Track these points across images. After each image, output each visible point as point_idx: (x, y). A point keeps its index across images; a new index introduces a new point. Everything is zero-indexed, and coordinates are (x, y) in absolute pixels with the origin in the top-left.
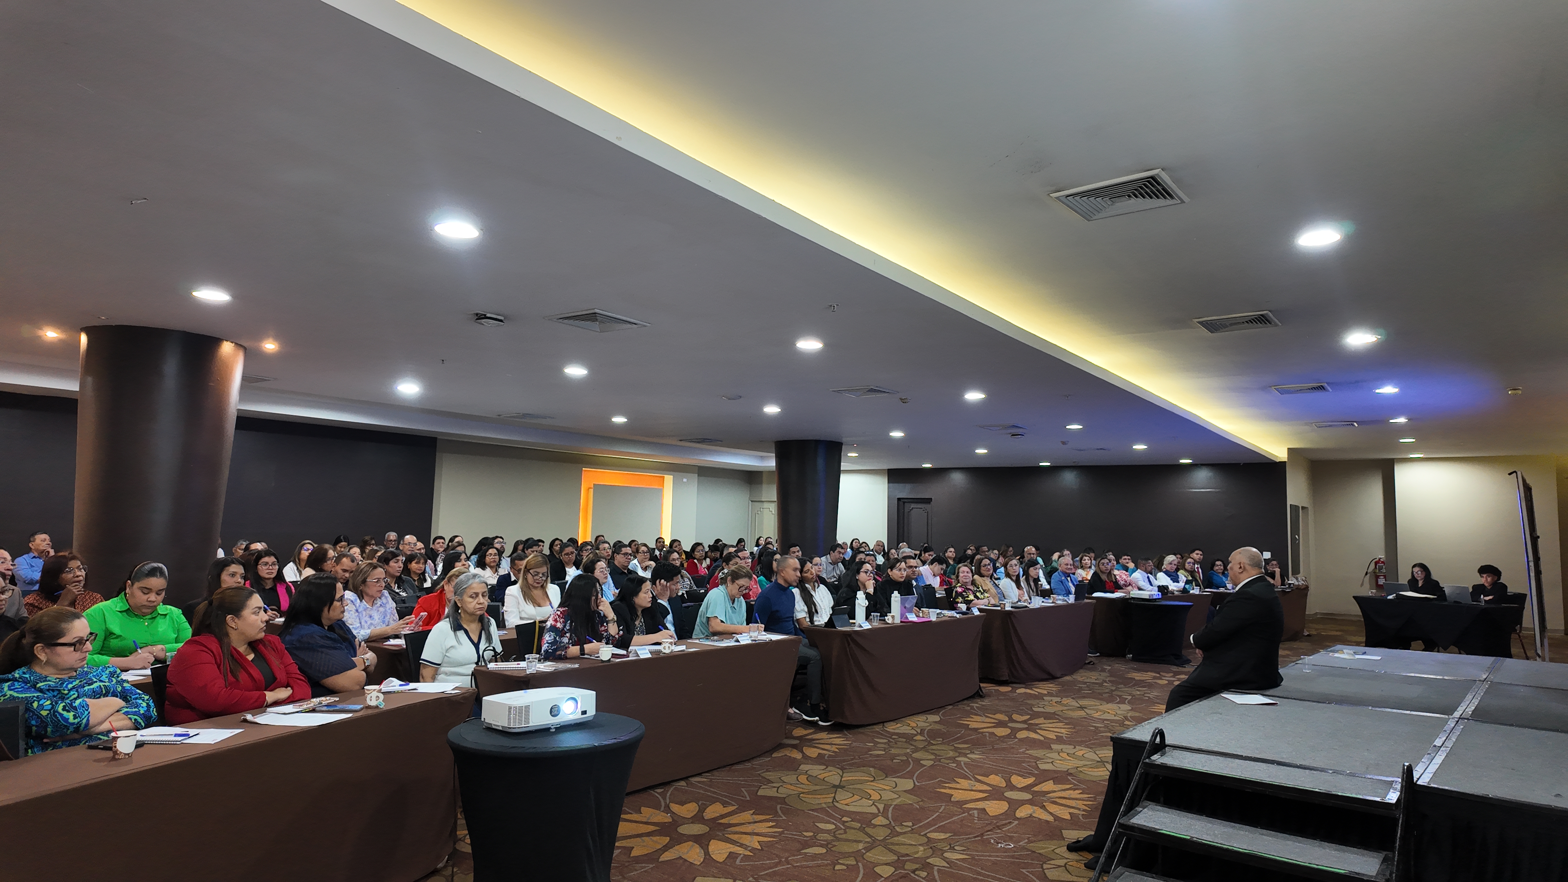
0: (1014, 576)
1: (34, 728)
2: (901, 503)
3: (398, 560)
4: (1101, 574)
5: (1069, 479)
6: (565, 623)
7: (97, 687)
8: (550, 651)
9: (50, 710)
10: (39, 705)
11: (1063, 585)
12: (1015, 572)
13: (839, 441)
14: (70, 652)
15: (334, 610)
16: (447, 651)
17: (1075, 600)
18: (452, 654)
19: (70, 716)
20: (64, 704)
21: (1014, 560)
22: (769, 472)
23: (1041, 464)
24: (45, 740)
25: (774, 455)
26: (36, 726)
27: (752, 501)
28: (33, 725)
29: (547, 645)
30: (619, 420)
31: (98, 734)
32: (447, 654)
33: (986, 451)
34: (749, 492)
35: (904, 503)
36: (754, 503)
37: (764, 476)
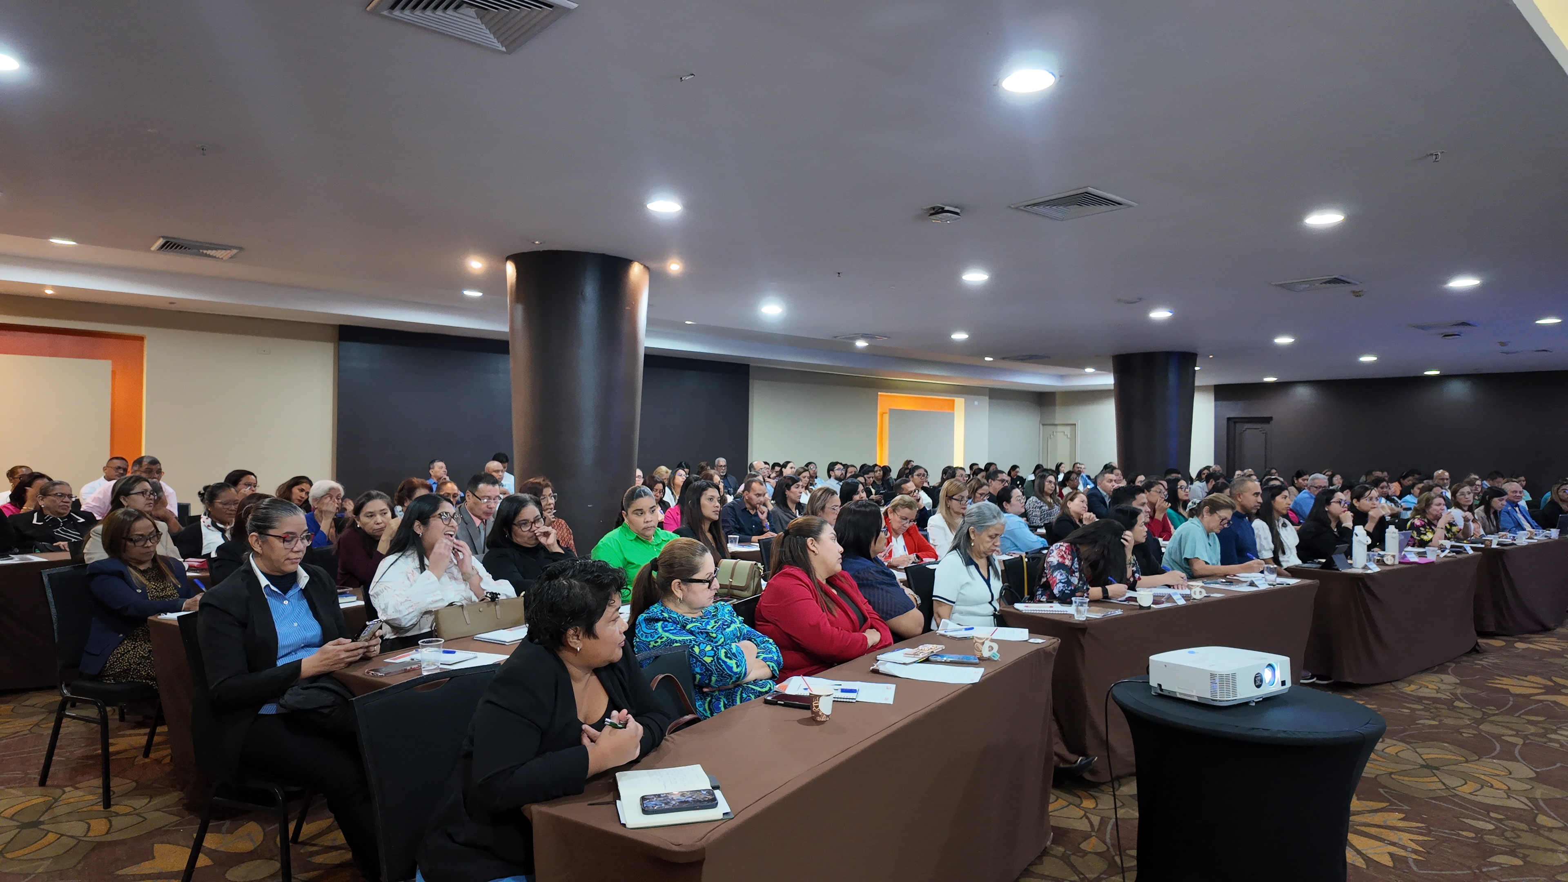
0: (1465, 506)
1: (698, 677)
2: (1232, 423)
3: (799, 485)
4: (1560, 503)
5: (1458, 390)
6: (1073, 560)
7: (735, 629)
8: (1066, 592)
9: (713, 657)
10: (701, 651)
11: (1510, 517)
12: (1469, 501)
13: (1192, 351)
14: (703, 590)
15: (880, 542)
16: (962, 587)
17: (1559, 535)
18: (966, 591)
19: (732, 663)
20: (724, 650)
21: (1466, 488)
23: (1427, 373)
24: (705, 690)
25: (1113, 371)
26: (701, 674)
27: (1043, 425)
28: (698, 673)
29: (1061, 585)
30: (960, 336)
31: (747, 683)
32: (962, 591)
33: (1375, 359)
34: (1040, 415)
35: (1235, 423)
36: (1045, 427)
37: (1058, 397)
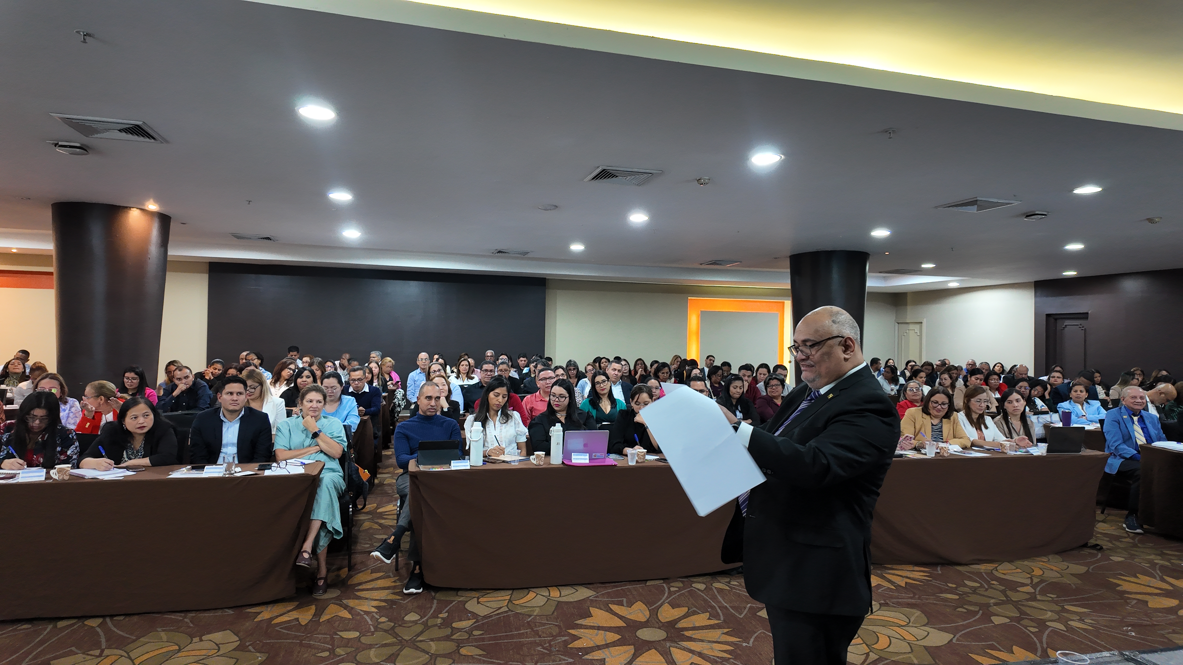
2: (1052, 320)
22: (912, 292)
25: (789, 270)
27: (898, 323)
34: (895, 315)
35: (1056, 319)
36: (900, 325)
37: (909, 298)
